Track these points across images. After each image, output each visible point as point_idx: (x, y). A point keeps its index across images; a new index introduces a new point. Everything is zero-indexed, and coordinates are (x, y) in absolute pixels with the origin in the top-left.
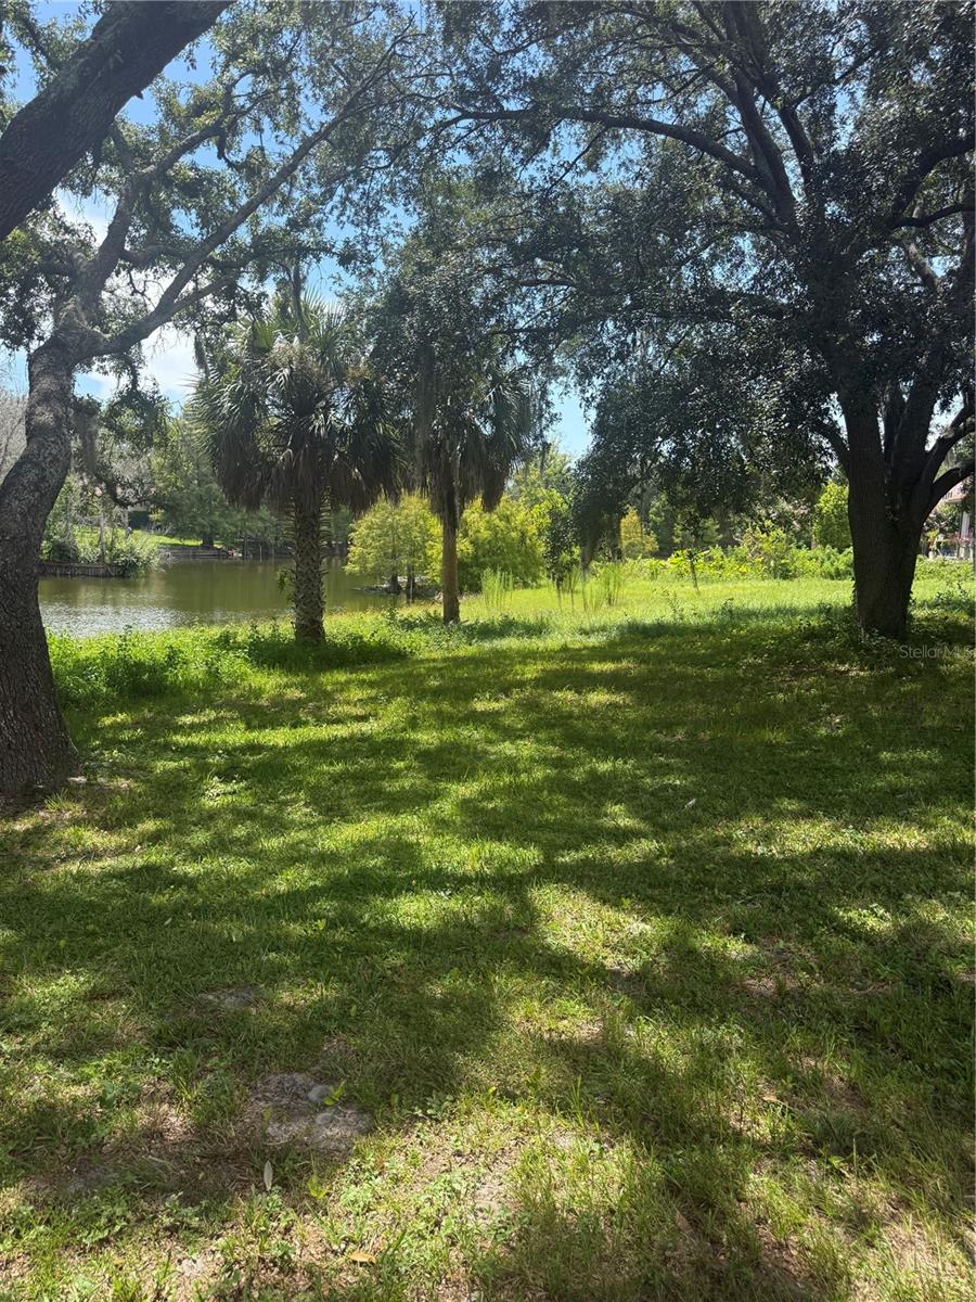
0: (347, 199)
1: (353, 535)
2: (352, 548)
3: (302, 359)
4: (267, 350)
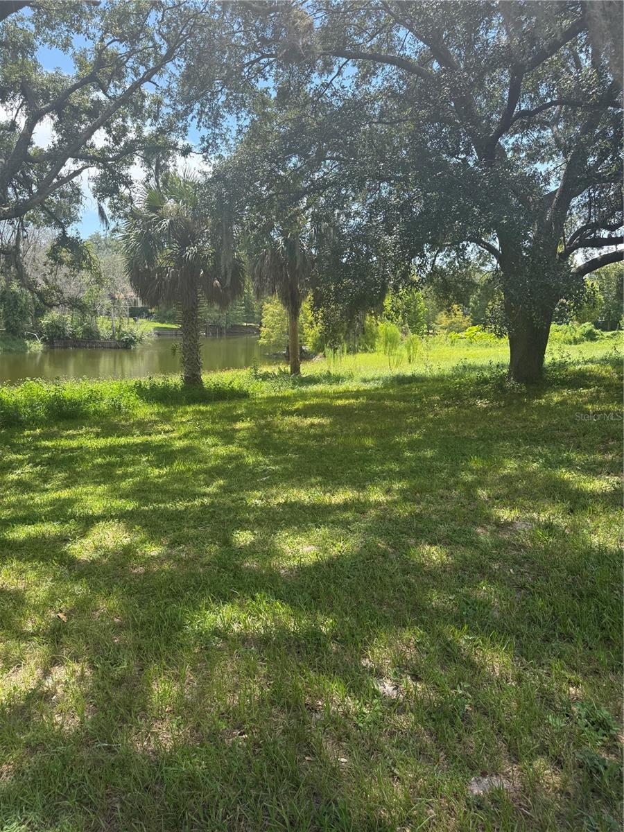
1: (263, 320)
2: (262, 329)
3: (178, 213)
4: (159, 208)
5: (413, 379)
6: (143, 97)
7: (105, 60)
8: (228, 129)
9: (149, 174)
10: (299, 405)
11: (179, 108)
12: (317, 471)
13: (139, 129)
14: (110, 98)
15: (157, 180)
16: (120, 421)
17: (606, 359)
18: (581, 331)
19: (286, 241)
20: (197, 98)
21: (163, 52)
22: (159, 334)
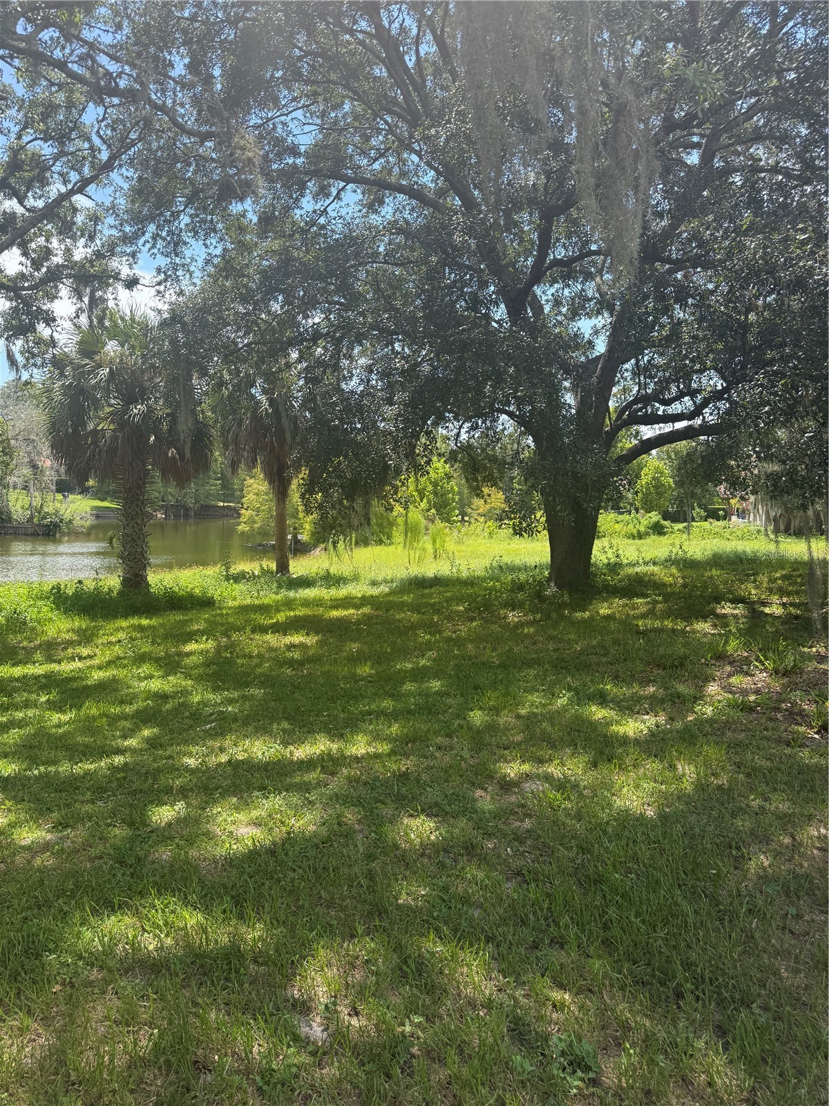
0: (158, 235)
1: (244, 500)
2: (243, 511)
3: (122, 360)
4: (95, 353)
5: (437, 581)
6: (75, 210)
7: (23, 162)
8: (192, 259)
9: (80, 309)
10: (281, 617)
11: (128, 229)
12: (284, 713)
13: (68, 251)
14: (28, 210)
15: (89, 317)
16: (20, 642)
17: (670, 560)
18: (646, 522)
19: (272, 402)
20: (152, 218)
21: (104, 156)
22: (97, 517)
